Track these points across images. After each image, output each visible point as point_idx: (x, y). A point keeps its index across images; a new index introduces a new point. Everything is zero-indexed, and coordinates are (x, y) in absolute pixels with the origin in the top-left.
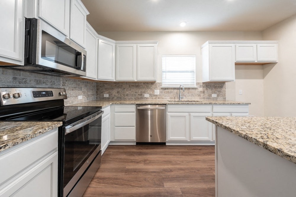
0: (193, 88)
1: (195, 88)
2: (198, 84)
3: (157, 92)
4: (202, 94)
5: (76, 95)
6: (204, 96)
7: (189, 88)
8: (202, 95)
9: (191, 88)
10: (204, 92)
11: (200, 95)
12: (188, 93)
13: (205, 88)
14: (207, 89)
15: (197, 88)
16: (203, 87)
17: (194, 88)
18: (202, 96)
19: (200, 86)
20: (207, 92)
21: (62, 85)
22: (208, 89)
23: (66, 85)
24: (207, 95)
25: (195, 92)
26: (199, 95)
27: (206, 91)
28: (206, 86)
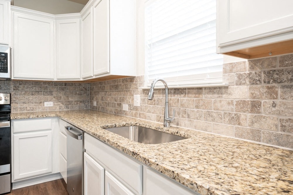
0: (212, 89)
1: (220, 88)
2: (231, 71)
3: (138, 99)
4: (249, 115)
5: (40, 101)
6: (256, 126)
7: (201, 88)
8: (246, 117)
9: (205, 88)
10: (255, 106)
11: (238, 118)
12: (197, 107)
13: (261, 89)
14: (272, 93)
15: (226, 88)
16: (254, 82)
17: (215, 88)
18: (246, 125)
19: (240, 77)
20: (274, 105)
21: (13, 89)
22: (279, 91)
23: (20, 89)
24: (270, 122)
25: (218, 105)
26: (235, 120)
27: (266, 102)
28: (269, 74)
